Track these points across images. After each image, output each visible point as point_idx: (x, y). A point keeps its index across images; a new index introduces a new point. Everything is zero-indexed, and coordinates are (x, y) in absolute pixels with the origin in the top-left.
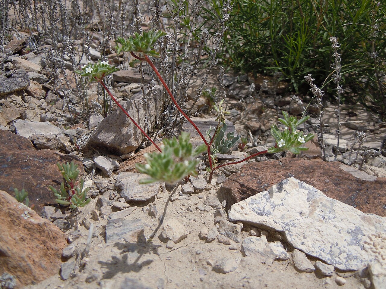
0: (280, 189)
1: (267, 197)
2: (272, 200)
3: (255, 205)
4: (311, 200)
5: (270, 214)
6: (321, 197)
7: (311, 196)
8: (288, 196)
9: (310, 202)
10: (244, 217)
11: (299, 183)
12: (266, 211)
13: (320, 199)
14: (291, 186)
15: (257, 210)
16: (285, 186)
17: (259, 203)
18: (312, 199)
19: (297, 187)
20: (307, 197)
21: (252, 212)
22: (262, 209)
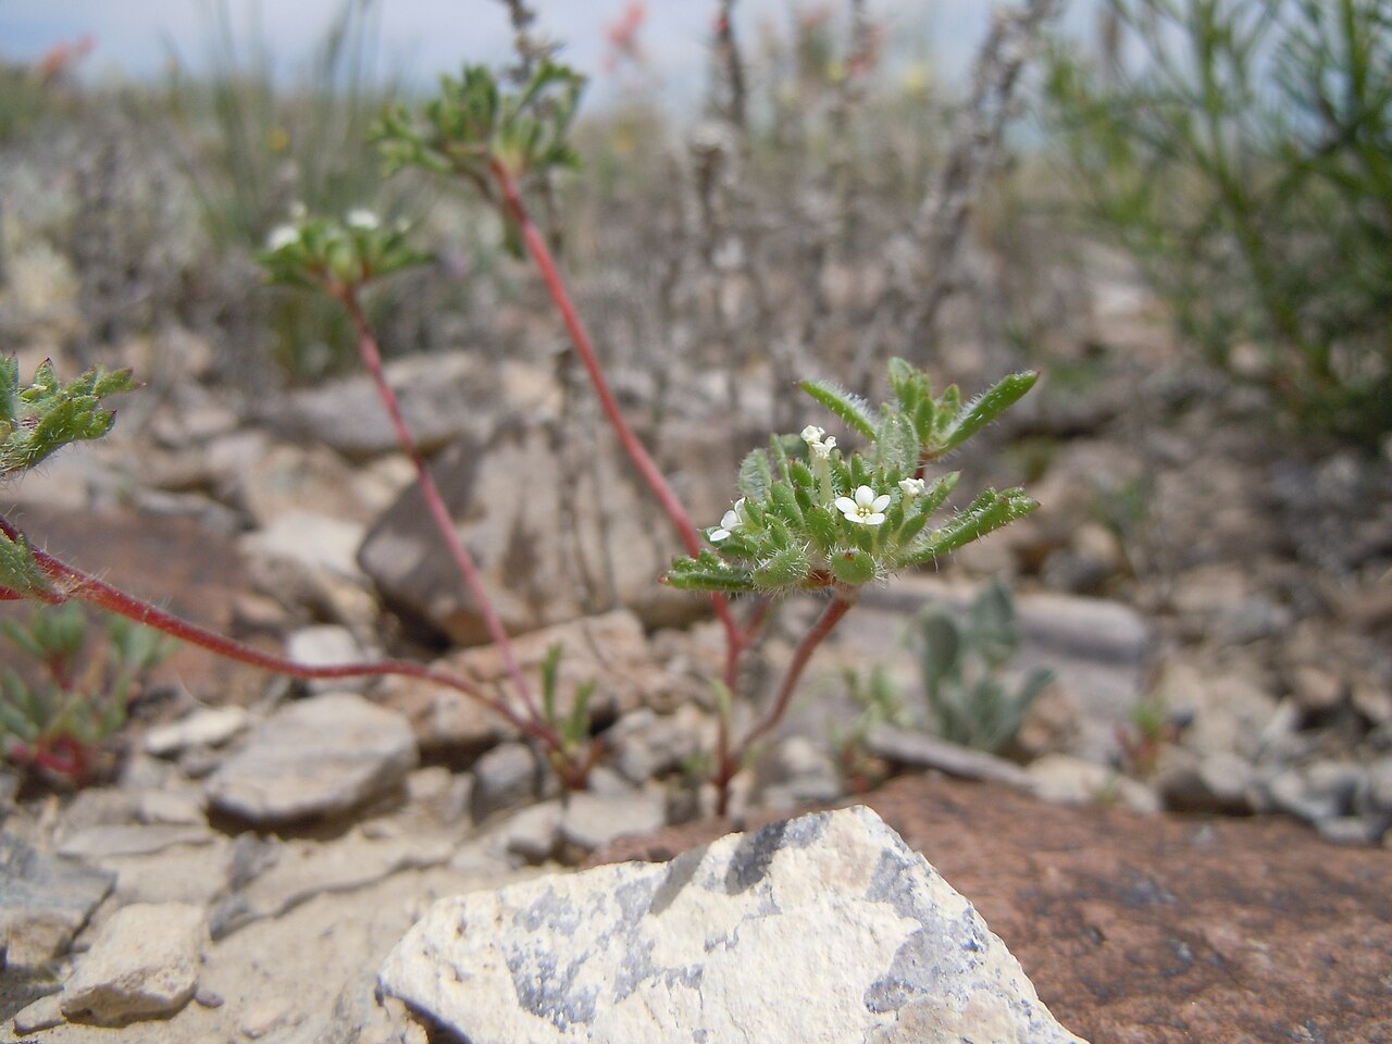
0: (748, 871)
1: (642, 898)
2: (652, 925)
3: (542, 933)
4: (896, 1005)
5: (587, 1018)
6: (987, 1001)
7: (917, 973)
8: (756, 931)
9: (888, 1019)
10: (437, 988)
11: (887, 855)
12: (575, 990)
13: (974, 1013)
14: (824, 865)
15: (531, 969)
16: (789, 863)
17: (569, 931)
18: (911, 999)
19: (853, 882)
20: (884, 969)
21: (503, 972)
22: (561, 969)
